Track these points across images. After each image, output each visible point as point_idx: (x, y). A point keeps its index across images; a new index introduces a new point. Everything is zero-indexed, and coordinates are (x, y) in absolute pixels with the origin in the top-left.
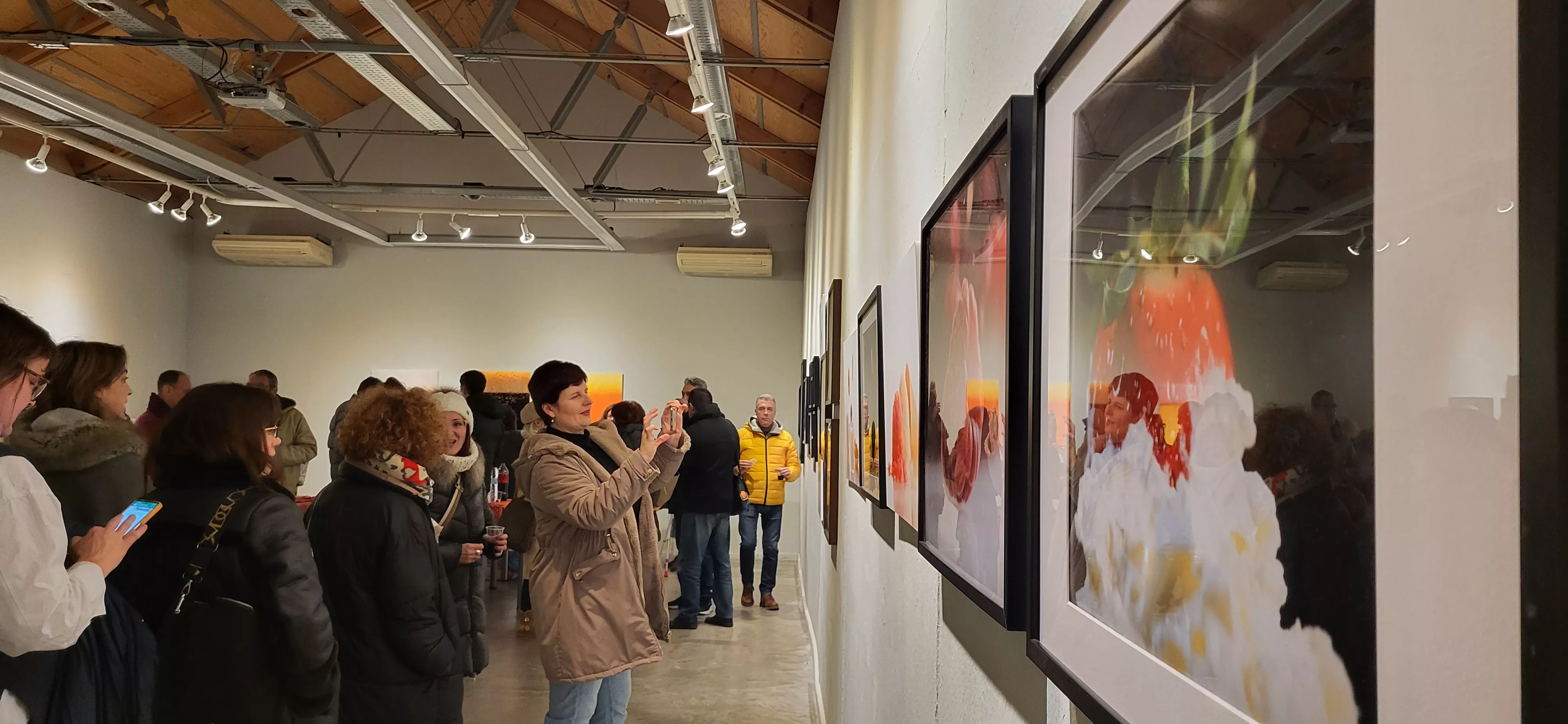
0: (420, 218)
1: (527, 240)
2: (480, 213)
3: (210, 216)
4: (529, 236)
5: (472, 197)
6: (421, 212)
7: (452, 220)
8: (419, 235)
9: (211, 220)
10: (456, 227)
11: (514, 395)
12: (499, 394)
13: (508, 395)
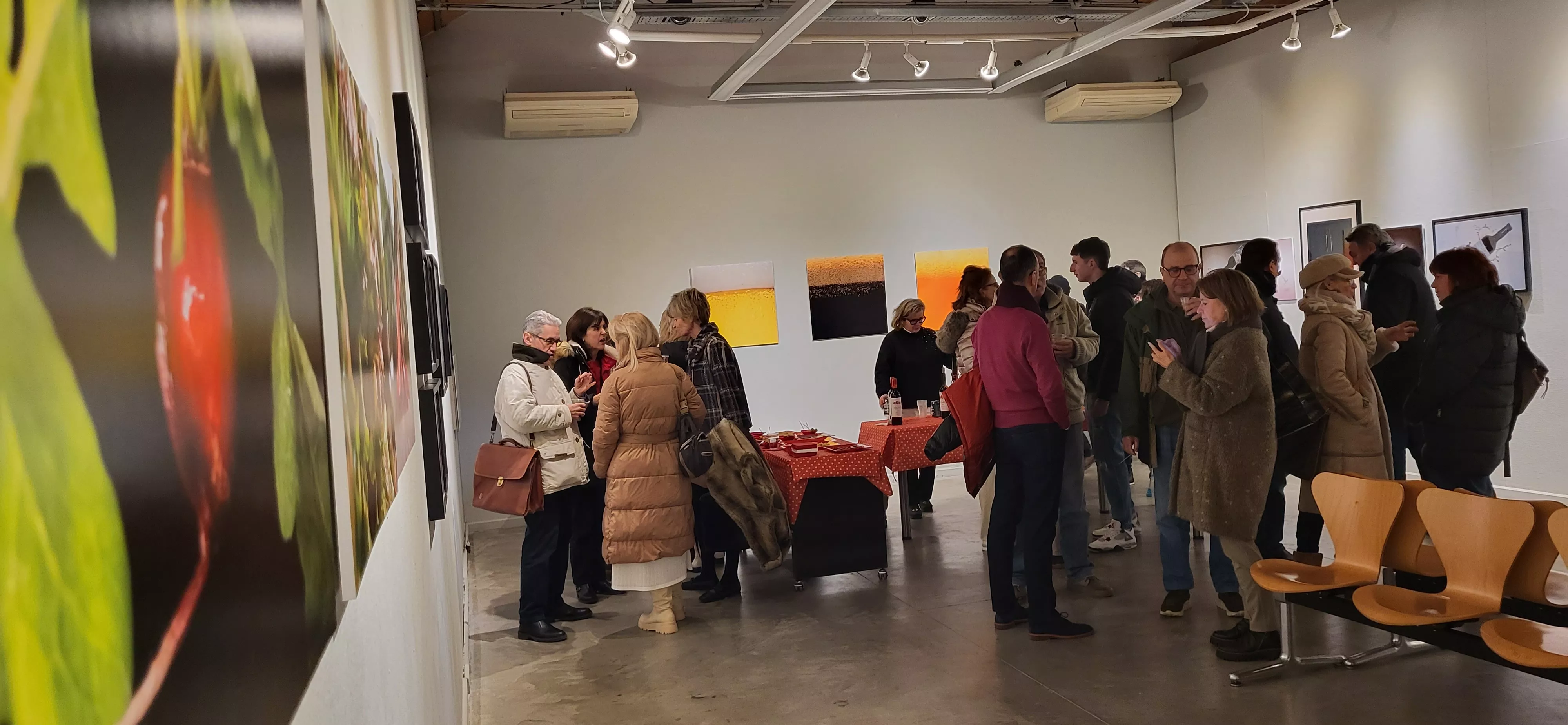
0: (867, 49)
1: (991, 74)
2: (939, 41)
3: (623, 55)
4: (994, 69)
5: (921, 19)
6: (865, 41)
7: (907, 50)
8: (861, 74)
9: (625, 59)
10: (913, 61)
11: (867, 285)
12: (848, 285)
13: (859, 285)
